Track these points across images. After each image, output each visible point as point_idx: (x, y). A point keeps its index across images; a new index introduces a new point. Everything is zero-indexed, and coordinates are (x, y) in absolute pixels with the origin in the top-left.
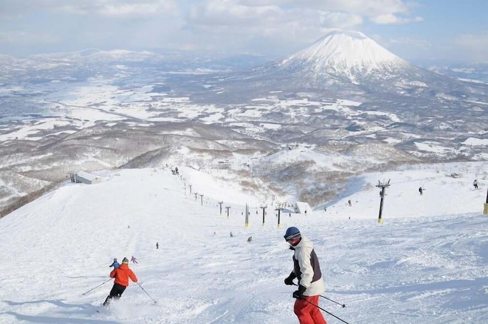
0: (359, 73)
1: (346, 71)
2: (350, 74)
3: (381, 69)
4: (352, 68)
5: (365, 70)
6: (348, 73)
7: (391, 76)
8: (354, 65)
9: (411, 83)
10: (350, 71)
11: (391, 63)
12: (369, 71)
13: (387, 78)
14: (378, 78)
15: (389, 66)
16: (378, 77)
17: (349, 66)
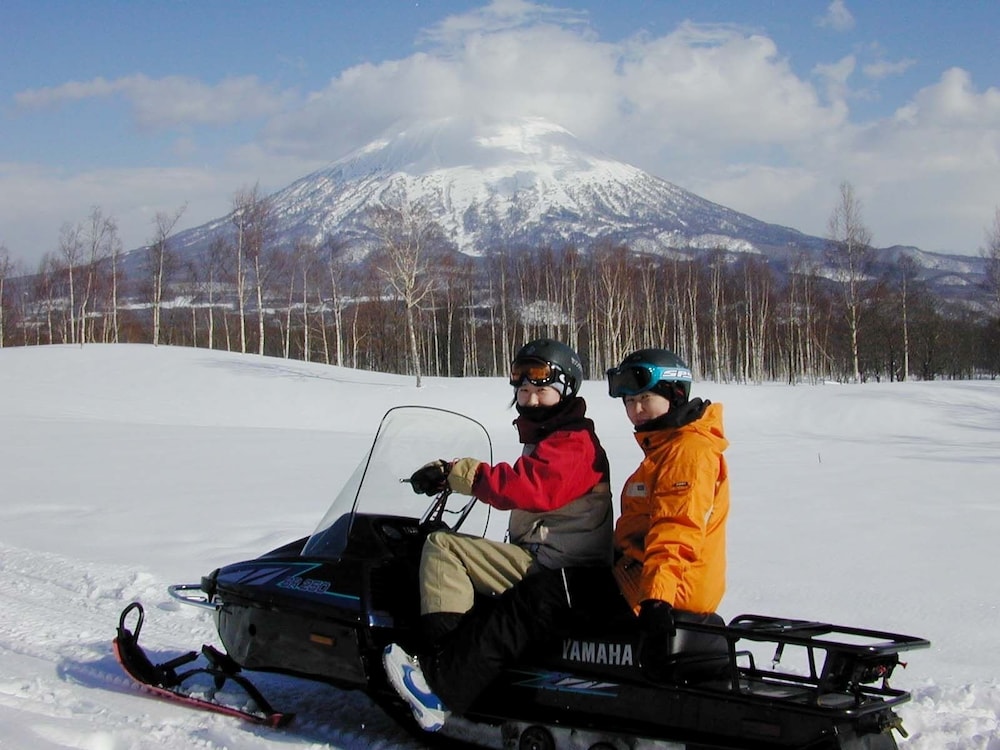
0: (495, 227)
1: (444, 221)
2: (460, 230)
3: (582, 209)
4: (472, 209)
5: (516, 215)
6: (450, 227)
7: (617, 226)
8: (478, 201)
9: (693, 244)
10: (461, 221)
11: (625, 188)
12: (534, 216)
13: (600, 234)
14: (565, 235)
15: (617, 198)
16: (566, 231)
17: (461, 205)
